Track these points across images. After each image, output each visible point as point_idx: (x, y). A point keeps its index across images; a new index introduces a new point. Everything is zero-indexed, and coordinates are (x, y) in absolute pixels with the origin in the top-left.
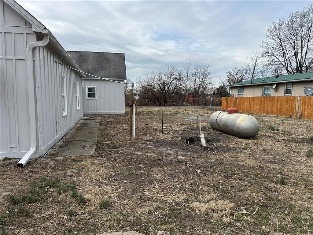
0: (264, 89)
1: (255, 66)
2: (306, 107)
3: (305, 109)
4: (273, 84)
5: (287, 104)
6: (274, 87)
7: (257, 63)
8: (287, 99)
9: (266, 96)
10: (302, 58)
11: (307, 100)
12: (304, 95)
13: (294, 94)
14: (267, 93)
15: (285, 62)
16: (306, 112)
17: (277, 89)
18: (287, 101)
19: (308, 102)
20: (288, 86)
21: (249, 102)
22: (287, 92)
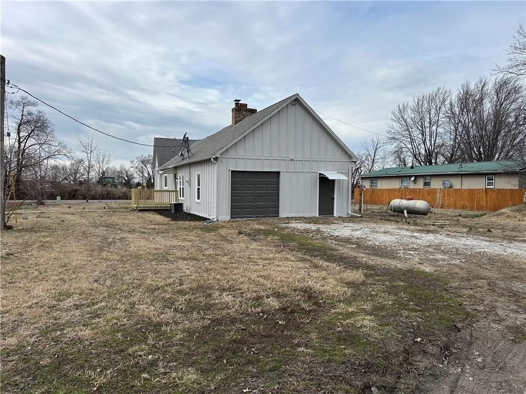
0: (402, 181)
1: (376, 150)
2: (446, 198)
3: (445, 200)
4: (412, 176)
5: (429, 195)
6: (413, 179)
7: (378, 147)
8: (429, 191)
9: (405, 188)
10: (431, 145)
11: (446, 192)
12: (443, 187)
13: (432, 186)
14: (405, 184)
15: (413, 149)
16: (446, 203)
17: (415, 181)
18: (429, 193)
19: (448, 193)
20: (426, 179)
21: (389, 195)
22: (426, 184)
